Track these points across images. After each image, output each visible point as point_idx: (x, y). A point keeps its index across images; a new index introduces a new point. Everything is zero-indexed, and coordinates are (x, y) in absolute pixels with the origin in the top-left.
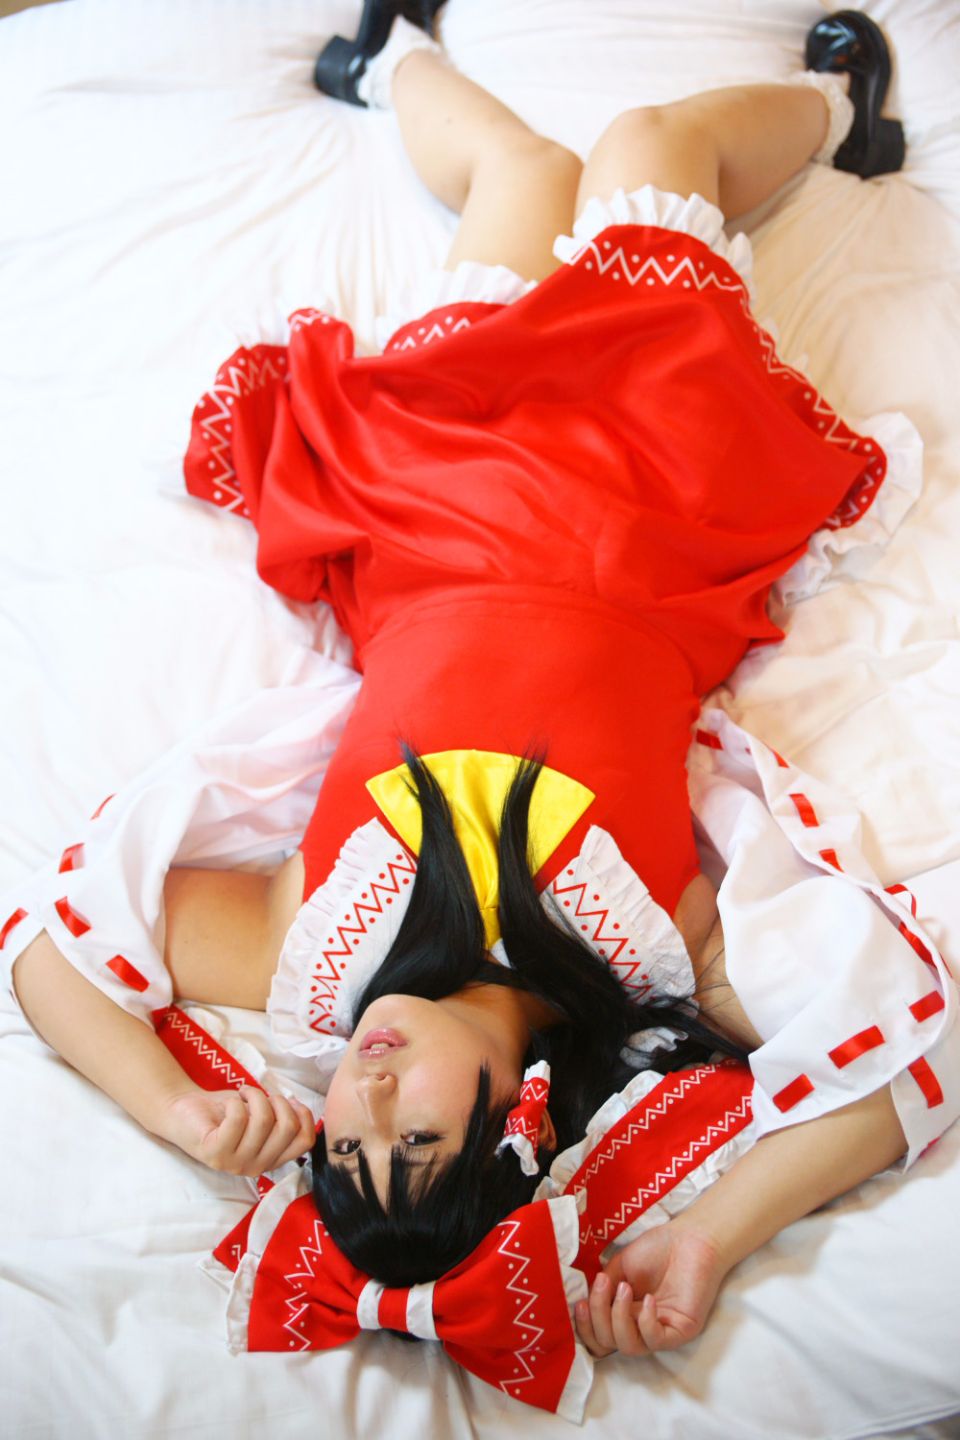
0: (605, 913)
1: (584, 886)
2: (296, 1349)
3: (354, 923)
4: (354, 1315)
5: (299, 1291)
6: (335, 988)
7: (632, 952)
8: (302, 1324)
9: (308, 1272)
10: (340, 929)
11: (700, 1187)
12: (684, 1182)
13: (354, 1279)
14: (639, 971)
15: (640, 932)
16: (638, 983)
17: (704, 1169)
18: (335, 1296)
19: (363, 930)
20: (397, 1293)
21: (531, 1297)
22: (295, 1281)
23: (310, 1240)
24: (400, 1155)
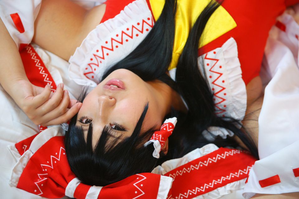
0: (221, 74)
1: (217, 60)
3: (119, 39)
6: (101, 62)
7: (225, 94)
10: (112, 39)
15: (231, 88)
16: (221, 107)
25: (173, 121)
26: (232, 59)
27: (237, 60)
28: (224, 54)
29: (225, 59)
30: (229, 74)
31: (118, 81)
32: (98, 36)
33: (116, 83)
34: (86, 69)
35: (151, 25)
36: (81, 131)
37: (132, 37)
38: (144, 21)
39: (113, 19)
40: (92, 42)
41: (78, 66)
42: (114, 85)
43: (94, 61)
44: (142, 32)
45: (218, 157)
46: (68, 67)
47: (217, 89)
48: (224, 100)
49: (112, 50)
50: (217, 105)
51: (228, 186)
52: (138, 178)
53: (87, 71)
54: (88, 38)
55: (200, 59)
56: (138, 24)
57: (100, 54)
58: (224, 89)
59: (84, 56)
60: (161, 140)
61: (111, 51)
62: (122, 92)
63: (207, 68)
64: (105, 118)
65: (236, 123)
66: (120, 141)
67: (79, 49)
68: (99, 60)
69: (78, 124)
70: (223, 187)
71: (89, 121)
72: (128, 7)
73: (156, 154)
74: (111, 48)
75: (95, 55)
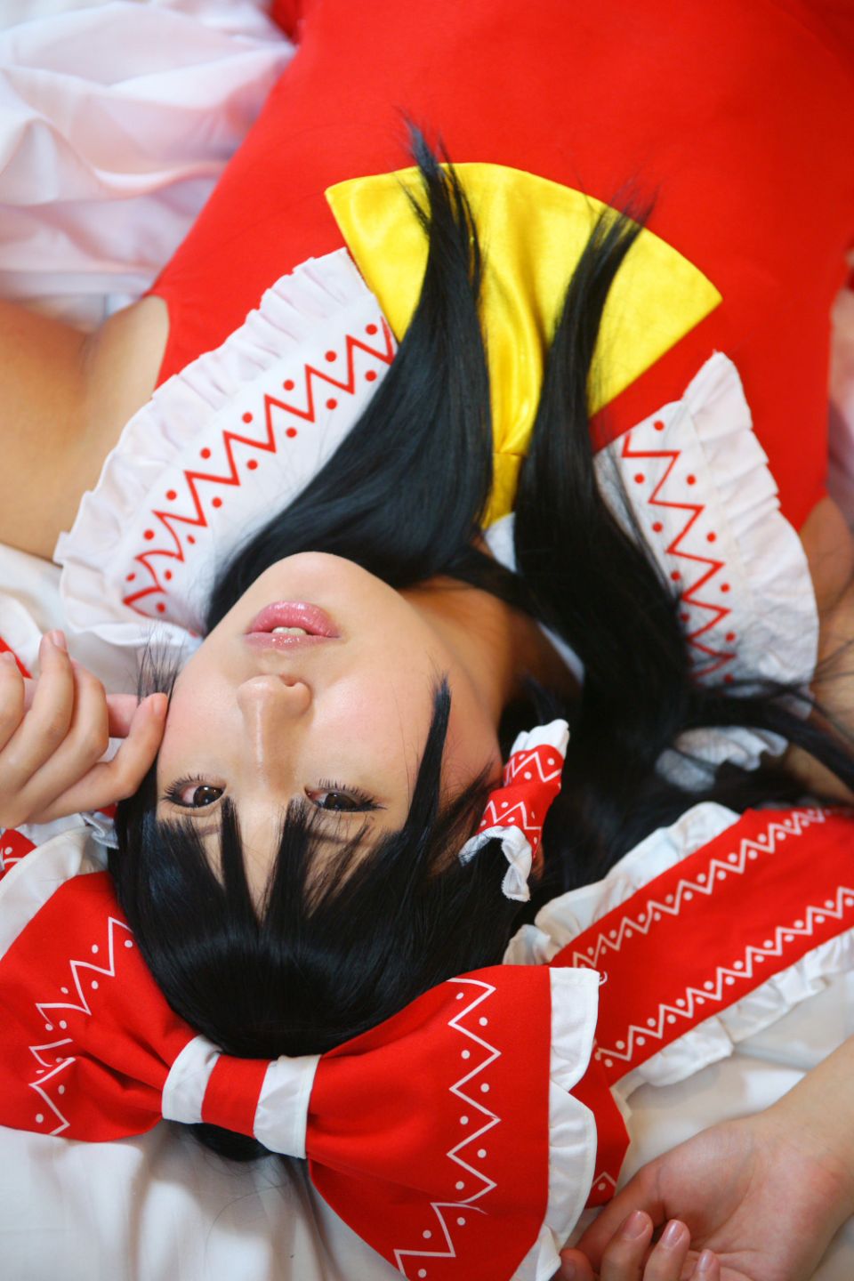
0: (698, 509)
1: (675, 455)
2: (44, 1129)
3: (257, 431)
4: (158, 1092)
5: (58, 1034)
6: (191, 540)
7: (725, 588)
8: (61, 1089)
9: (79, 1003)
10: (228, 437)
11: (791, 999)
12: (764, 988)
13: (169, 1029)
14: (724, 626)
15: (746, 558)
16: (716, 646)
17: (800, 971)
18: (124, 1053)
19: (270, 447)
20: (245, 1066)
21: (489, 1119)
22: (54, 1015)
23: (95, 949)
24: (303, 820)
25: (555, 734)
26: (729, 441)
27: (751, 441)
28: (696, 427)
29: (703, 445)
30: (728, 503)
31: (301, 607)
32: (164, 430)
33: (295, 618)
34: (131, 577)
35: (384, 351)
36: (188, 841)
37: (310, 416)
38: (351, 342)
39: (220, 351)
40: (143, 462)
41: (96, 570)
42: (289, 626)
43: (163, 540)
44: (350, 388)
45: (749, 849)
46: (56, 583)
47: (692, 572)
48: (723, 612)
49: (234, 481)
50: (698, 640)
51: (812, 962)
52: (460, 996)
53: (133, 588)
54: (124, 444)
55: (603, 463)
56: (331, 357)
57: (185, 506)
58: (717, 566)
59: (116, 526)
60: (528, 825)
61: (231, 488)
62: (330, 649)
63: (639, 494)
64: (280, 773)
65: (787, 697)
66: (362, 854)
67: (93, 501)
68: (183, 530)
69: (167, 812)
70: (792, 970)
71: (208, 794)
72: (277, 293)
73: (516, 886)
74: (227, 474)
75: (161, 516)
